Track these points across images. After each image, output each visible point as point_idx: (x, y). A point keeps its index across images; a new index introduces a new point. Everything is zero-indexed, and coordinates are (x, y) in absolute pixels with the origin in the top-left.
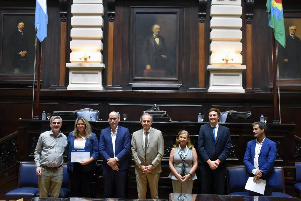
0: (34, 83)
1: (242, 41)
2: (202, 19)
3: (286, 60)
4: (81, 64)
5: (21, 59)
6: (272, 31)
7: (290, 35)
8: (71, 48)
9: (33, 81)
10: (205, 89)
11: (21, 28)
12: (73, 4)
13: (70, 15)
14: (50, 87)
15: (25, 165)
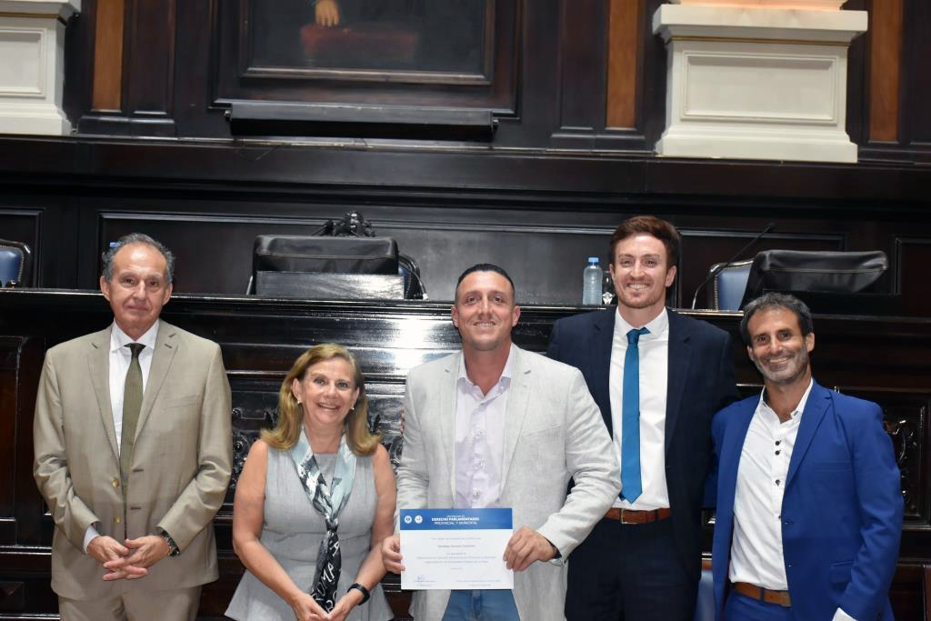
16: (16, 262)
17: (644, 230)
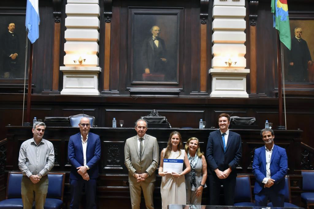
0: (25, 87)
1: (246, 44)
2: (204, 20)
3: (292, 64)
4: (75, 68)
5: (12, 62)
6: (277, 33)
7: (296, 37)
8: (65, 50)
9: (24, 85)
10: (207, 93)
11: (12, 29)
12: (68, 4)
13: (64, 16)
14: (43, 92)
15: (14, 174)
16: (92, 120)
17: (223, 116)
